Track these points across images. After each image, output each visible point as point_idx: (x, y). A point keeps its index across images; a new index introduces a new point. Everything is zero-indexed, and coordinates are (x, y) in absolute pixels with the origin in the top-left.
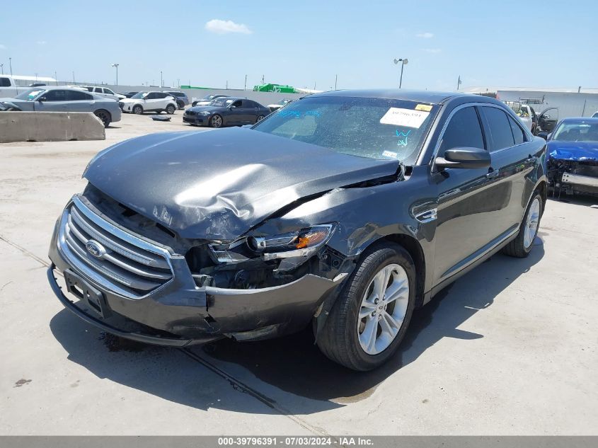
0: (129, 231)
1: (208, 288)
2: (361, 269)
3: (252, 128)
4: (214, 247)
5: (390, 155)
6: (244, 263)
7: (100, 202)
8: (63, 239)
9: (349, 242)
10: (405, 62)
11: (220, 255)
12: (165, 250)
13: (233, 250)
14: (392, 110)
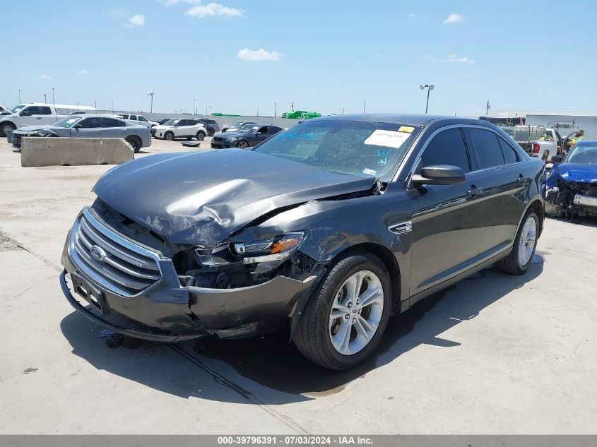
0: (126, 237)
1: (191, 288)
2: (332, 273)
3: (253, 150)
4: (199, 251)
5: (369, 172)
6: (226, 265)
7: (105, 213)
8: (73, 246)
9: (320, 249)
10: (431, 87)
11: (205, 259)
12: (155, 254)
13: (216, 255)
14: (377, 131)
